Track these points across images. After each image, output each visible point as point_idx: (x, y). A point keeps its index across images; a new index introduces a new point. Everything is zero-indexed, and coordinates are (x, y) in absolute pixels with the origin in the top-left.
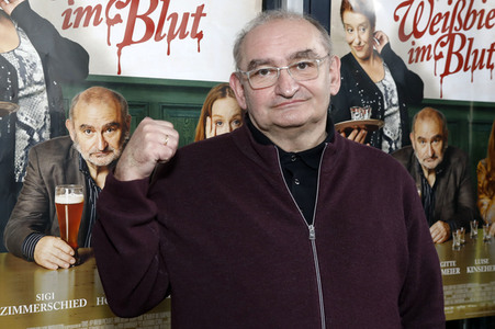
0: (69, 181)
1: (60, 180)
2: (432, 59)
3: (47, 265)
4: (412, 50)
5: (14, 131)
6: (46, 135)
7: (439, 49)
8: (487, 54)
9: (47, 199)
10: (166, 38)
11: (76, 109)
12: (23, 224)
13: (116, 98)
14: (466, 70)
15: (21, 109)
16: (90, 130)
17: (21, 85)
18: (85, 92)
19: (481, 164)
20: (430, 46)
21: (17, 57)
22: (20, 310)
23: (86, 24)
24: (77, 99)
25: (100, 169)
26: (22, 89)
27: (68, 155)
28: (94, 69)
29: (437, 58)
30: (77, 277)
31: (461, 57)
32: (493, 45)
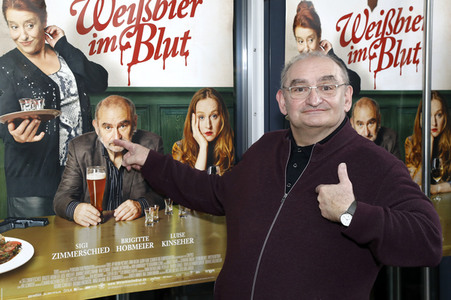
0: (95, 163)
1: (90, 163)
2: (368, 59)
3: (82, 223)
4: (351, 53)
5: (58, 130)
6: (79, 131)
7: (373, 51)
8: (413, 52)
9: (81, 176)
10: (162, 57)
12: (66, 195)
13: (127, 102)
14: (395, 65)
15: (63, 114)
16: (109, 126)
17: (62, 97)
18: (105, 100)
19: (408, 140)
20: (365, 49)
21: (59, 77)
22: (65, 255)
23: (106, 51)
25: (116, 155)
26: (63, 100)
27: (94, 145)
28: (112, 83)
29: (371, 58)
30: (102, 231)
31: (391, 56)
32: (418, 44)
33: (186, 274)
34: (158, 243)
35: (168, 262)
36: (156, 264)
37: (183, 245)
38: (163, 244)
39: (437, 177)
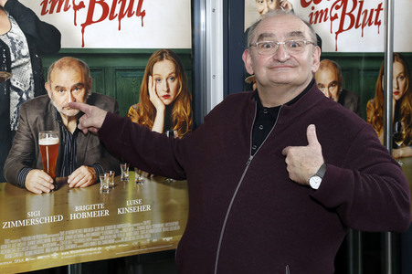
0: (48, 128)
1: (42, 128)
2: (329, 20)
3: (35, 191)
4: (312, 14)
5: (9, 93)
6: (31, 95)
7: (334, 11)
8: (375, 13)
9: (33, 142)
10: (117, 17)
11: (52, 75)
12: (17, 161)
13: (81, 64)
14: (357, 27)
15: (14, 77)
16: (62, 89)
17: (13, 58)
18: (59, 61)
19: (370, 103)
20: (327, 10)
21: (10, 38)
22: (16, 224)
23: (58, 11)
24: (53, 67)
25: (70, 119)
26: (14, 62)
27: (47, 109)
28: (65, 44)
29: (332, 19)
30: (55, 199)
31: (352, 17)
32: (380, 5)
33: (143, 243)
34: (113, 211)
35: (124, 230)
36: (111, 232)
37: (140, 212)
38: (119, 211)
39: (399, 141)
